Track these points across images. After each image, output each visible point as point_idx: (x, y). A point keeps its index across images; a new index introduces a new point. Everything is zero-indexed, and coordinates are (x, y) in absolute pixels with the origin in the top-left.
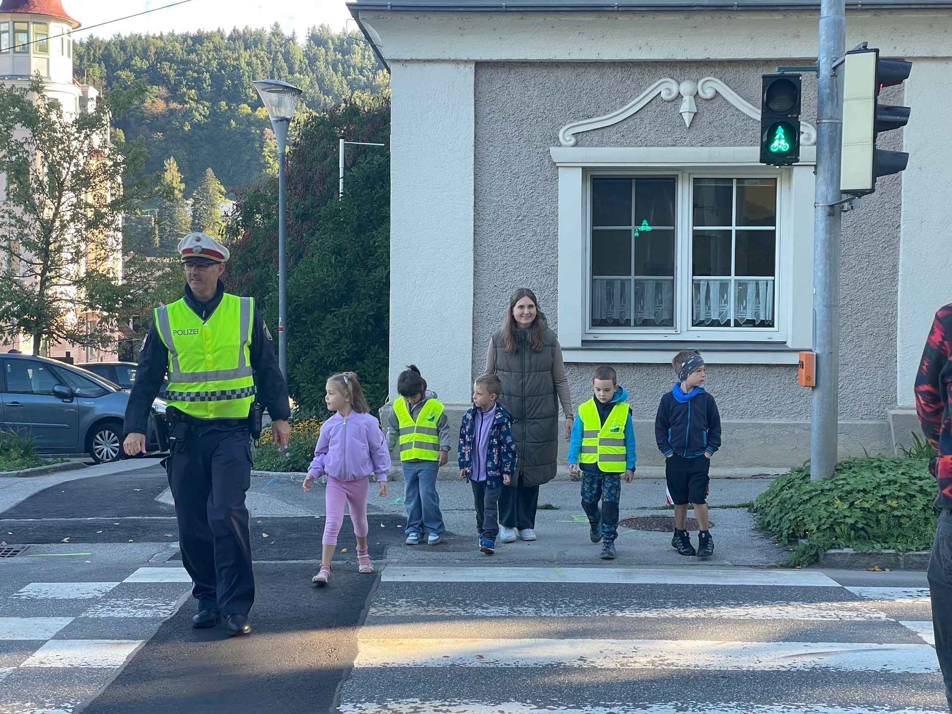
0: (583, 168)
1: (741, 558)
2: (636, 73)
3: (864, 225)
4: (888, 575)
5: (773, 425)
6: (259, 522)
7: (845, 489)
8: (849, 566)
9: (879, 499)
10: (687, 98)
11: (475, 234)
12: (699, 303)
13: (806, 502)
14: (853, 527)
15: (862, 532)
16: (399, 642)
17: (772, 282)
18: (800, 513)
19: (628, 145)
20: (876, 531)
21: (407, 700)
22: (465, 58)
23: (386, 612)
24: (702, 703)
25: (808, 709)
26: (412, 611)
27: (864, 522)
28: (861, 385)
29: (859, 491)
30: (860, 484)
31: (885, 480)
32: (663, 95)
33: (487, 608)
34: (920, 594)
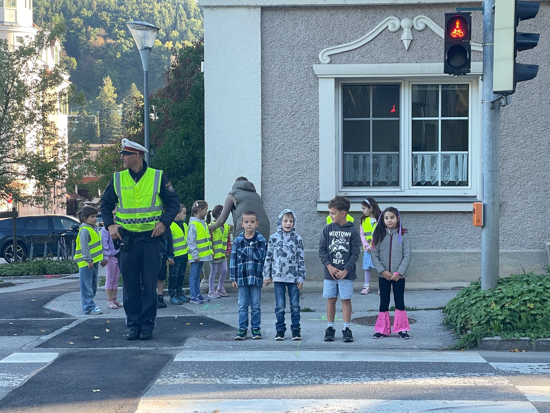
0: (336, 79)
1: (426, 344)
2: (371, 12)
3: (528, 116)
4: (524, 354)
5: (467, 253)
6: (108, 321)
7: (499, 296)
8: (498, 349)
9: (522, 303)
10: (406, 30)
11: (262, 124)
12: (417, 170)
13: (472, 305)
14: (503, 322)
15: (509, 326)
16: (168, 402)
17: (466, 155)
18: (469, 313)
19: (366, 63)
20: (519, 324)
22: (254, 5)
23: (167, 382)
26: (185, 381)
27: (511, 319)
28: (527, 225)
29: (508, 298)
30: (510, 293)
31: (527, 289)
32: (390, 28)
33: (237, 379)
34: (539, 367)
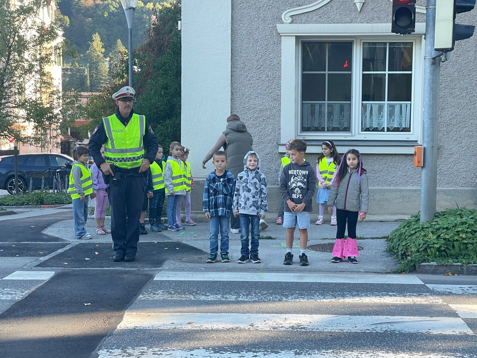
0: (296, 37)
1: (371, 268)
3: (465, 70)
4: (456, 278)
5: (408, 190)
6: (97, 245)
7: (436, 227)
8: (434, 272)
9: (455, 233)
11: (231, 76)
12: (366, 117)
13: (412, 235)
14: (439, 250)
15: (444, 253)
16: (149, 315)
17: (409, 105)
18: (409, 241)
19: (323, 23)
20: (452, 252)
21: (139, 348)
23: (148, 297)
24: (312, 350)
25: (373, 354)
26: (164, 297)
27: (445, 247)
28: (461, 166)
29: (444, 229)
30: (445, 224)
31: (460, 222)
33: (208, 296)
34: (469, 289)
